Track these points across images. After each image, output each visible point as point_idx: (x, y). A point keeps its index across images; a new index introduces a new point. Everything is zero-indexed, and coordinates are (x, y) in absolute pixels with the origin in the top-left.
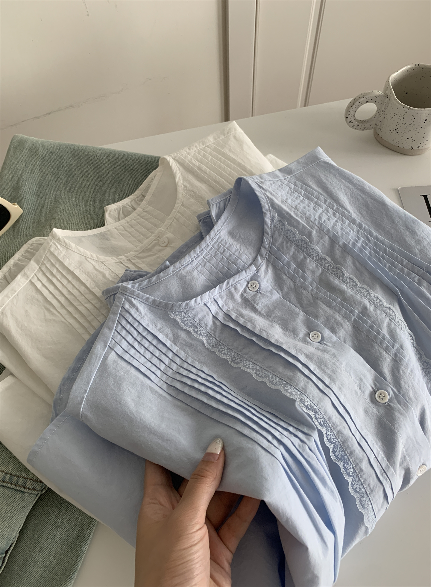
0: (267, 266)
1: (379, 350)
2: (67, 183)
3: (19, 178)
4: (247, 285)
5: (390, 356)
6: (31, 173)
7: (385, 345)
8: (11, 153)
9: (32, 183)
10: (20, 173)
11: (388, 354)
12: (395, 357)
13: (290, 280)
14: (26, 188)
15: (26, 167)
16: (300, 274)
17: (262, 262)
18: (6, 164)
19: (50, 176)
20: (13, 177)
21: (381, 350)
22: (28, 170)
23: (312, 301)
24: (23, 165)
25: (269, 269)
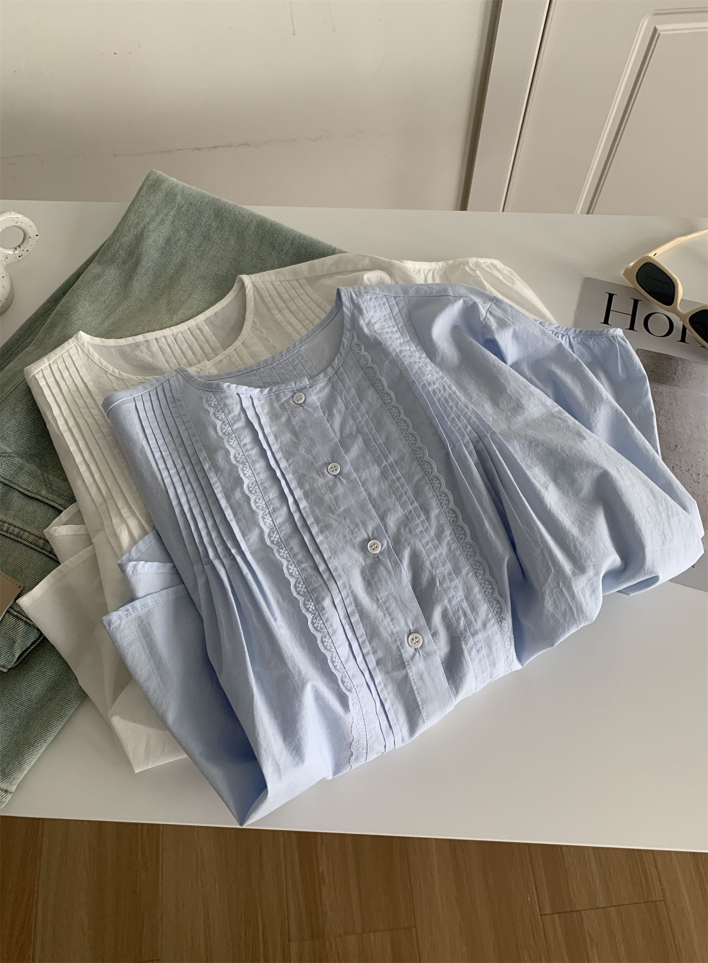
0: (326, 385)
1: (395, 502)
2: (200, 246)
3: (144, 227)
4: (293, 397)
5: (403, 512)
6: (161, 223)
7: (404, 499)
8: (143, 192)
9: (159, 237)
10: (148, 220)
11: (403, 509)
12: (409, 514)
13: (343, 404)
14: (150, 241)
15: (157, 214)
16: (356, 403)
17: (323, 379)
18: (134, 205)
19: (182, 233)
20: (138, 223)
21: (397, 503)
22: (158, 219)
23: (354, 433)
24: (154, 211)
25: (327, 389)
